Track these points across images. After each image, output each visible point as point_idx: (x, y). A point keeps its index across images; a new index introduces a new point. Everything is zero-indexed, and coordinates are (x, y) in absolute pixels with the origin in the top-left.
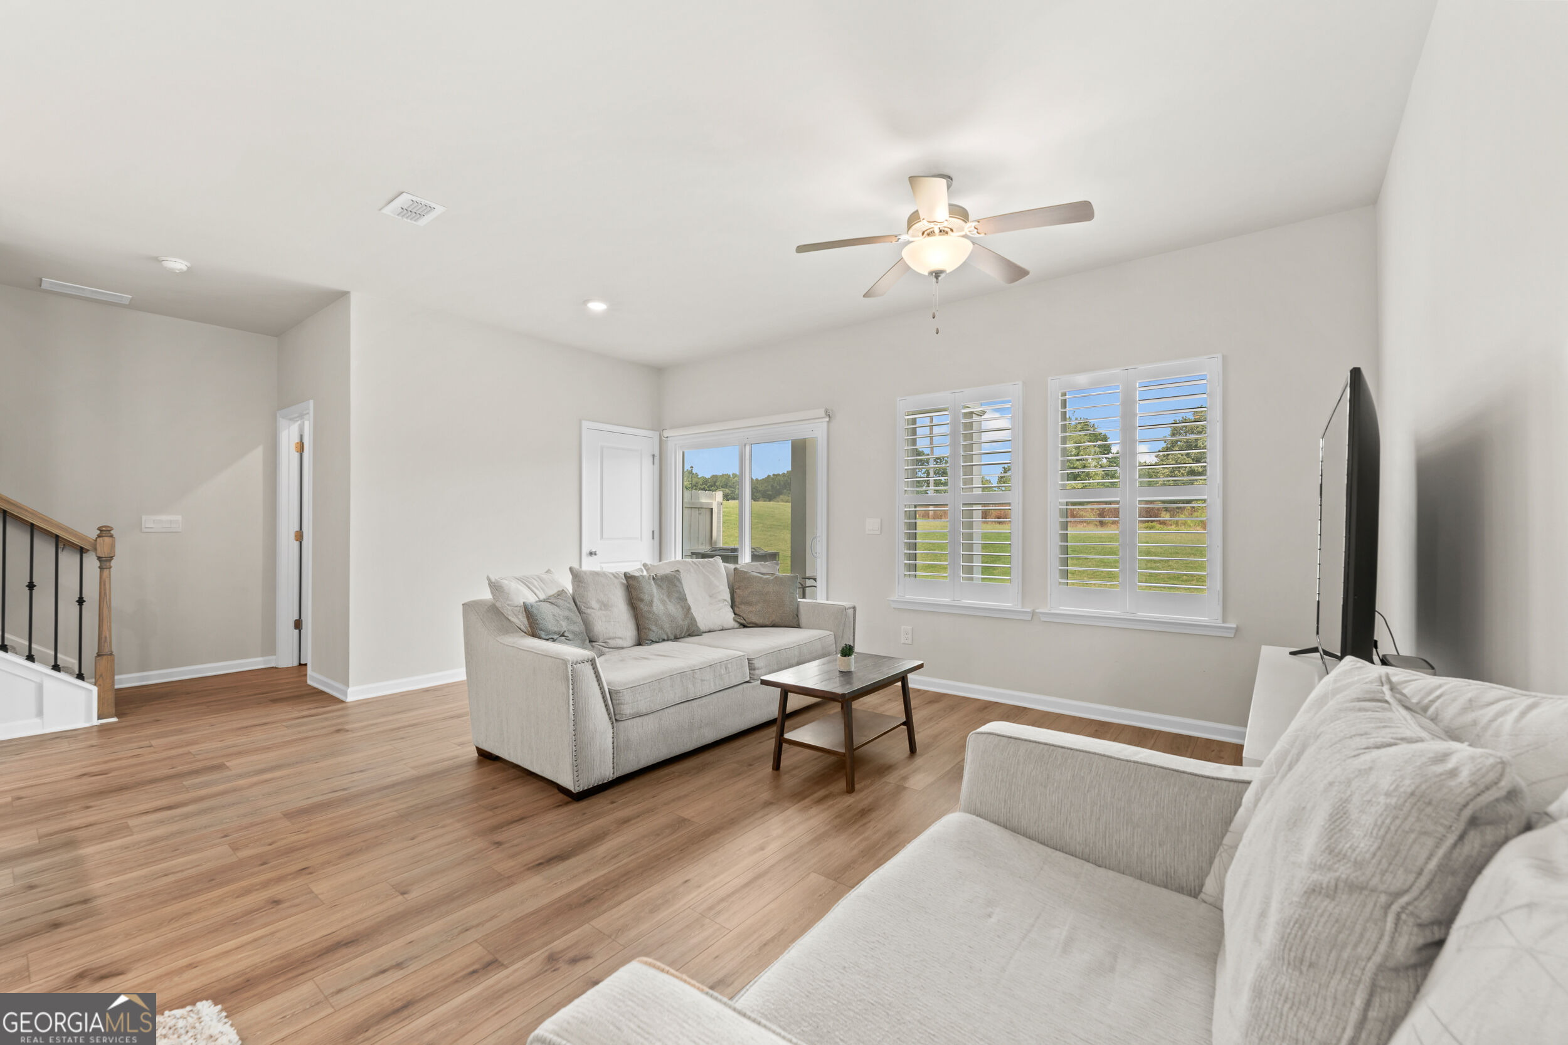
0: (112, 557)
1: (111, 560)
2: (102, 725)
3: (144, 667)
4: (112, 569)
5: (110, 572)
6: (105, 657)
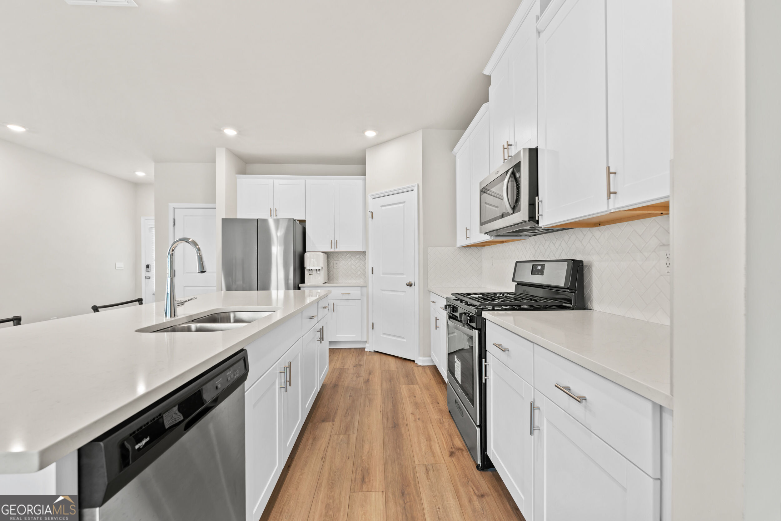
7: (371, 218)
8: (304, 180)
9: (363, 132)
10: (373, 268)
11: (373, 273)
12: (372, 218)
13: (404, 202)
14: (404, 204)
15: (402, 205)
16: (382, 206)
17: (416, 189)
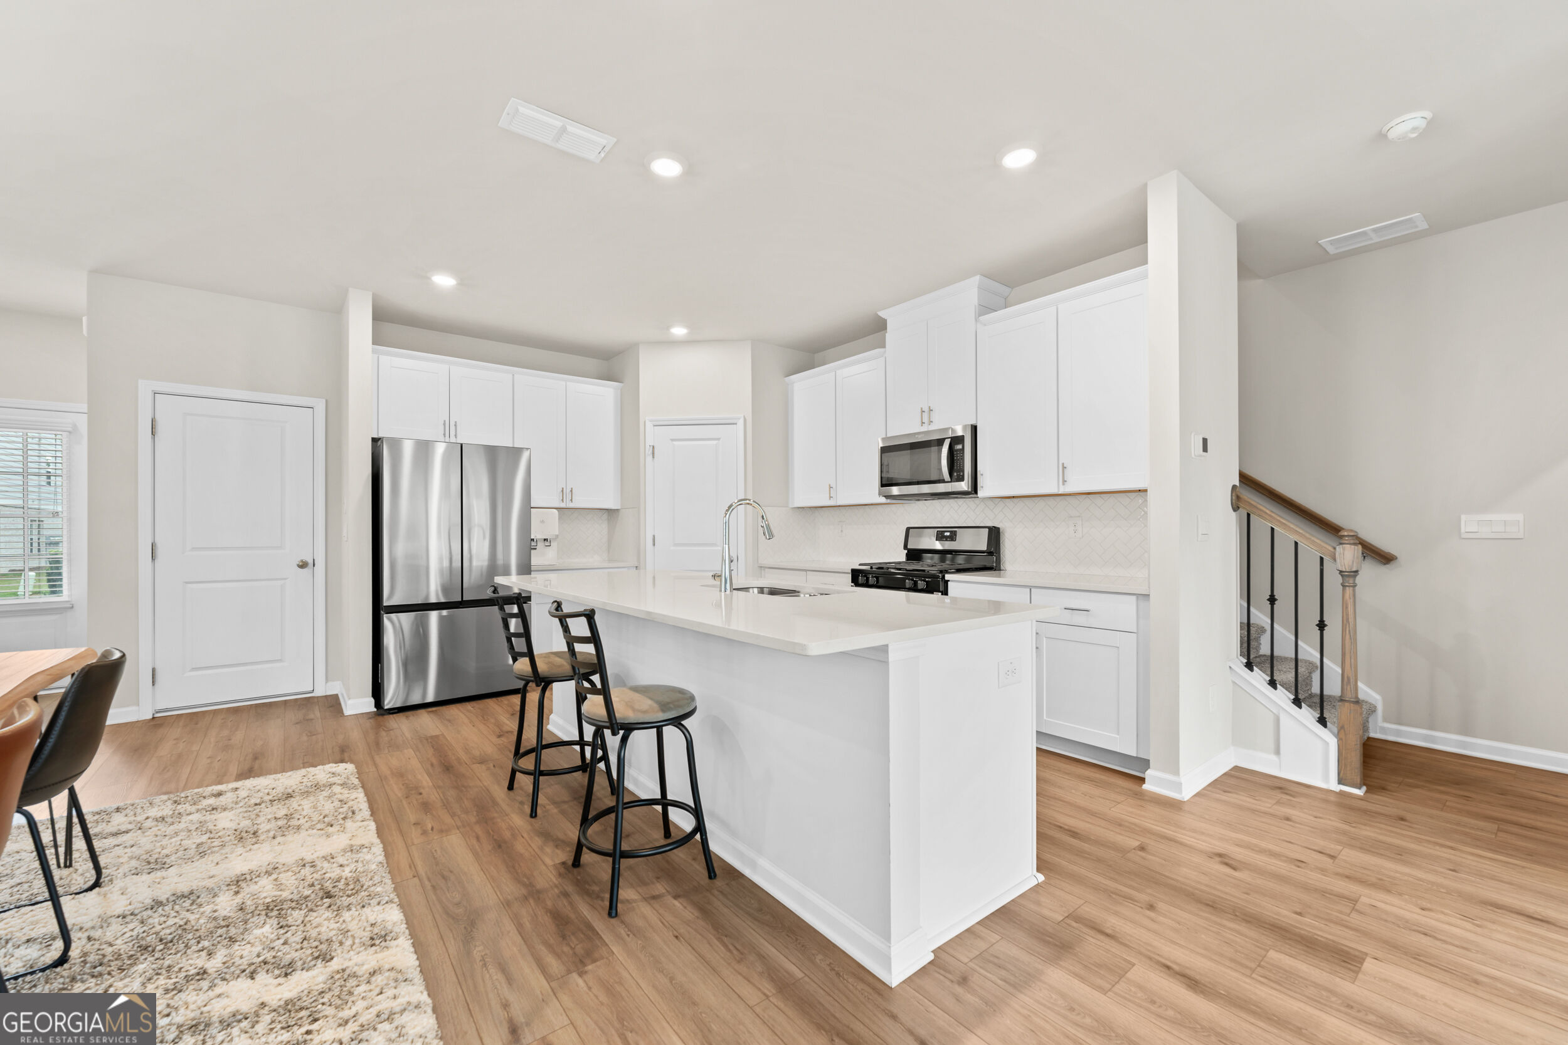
0: (1357, 572)
1: (1355, 576)
2: (1341, 793)
3: (1466, 729)
4: (1357, 588)
5: (1354, 591)
6: (1347, 704)
7: (651, 456)
8: (511, 376)
9: (668, 328)
10: (654, 536)
11: (654, 545)
12: (653, 457)
13: (718, 439)
14: (717, 441)
15: (715, 442)
16: (672, 440)
17: (741, 423)
